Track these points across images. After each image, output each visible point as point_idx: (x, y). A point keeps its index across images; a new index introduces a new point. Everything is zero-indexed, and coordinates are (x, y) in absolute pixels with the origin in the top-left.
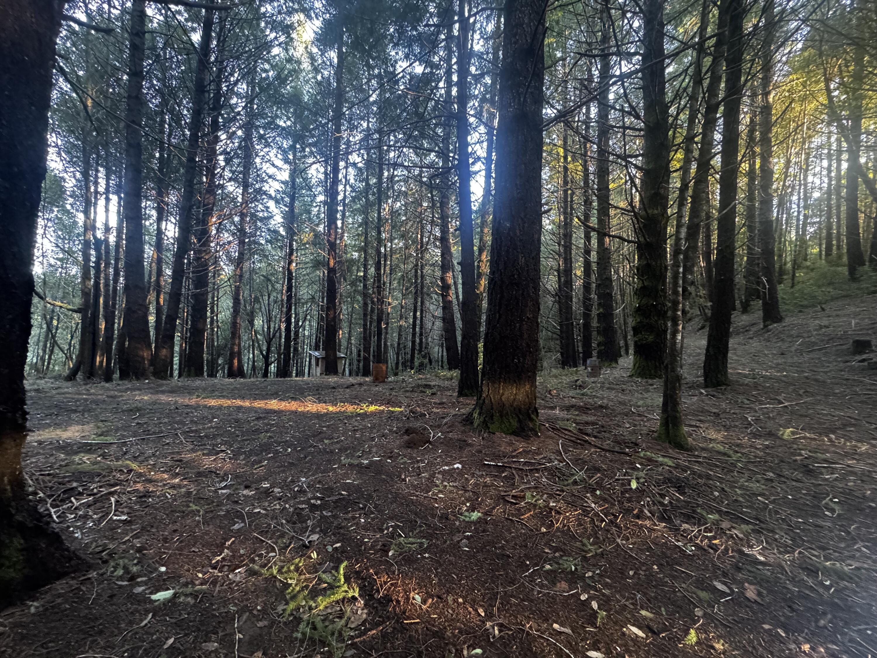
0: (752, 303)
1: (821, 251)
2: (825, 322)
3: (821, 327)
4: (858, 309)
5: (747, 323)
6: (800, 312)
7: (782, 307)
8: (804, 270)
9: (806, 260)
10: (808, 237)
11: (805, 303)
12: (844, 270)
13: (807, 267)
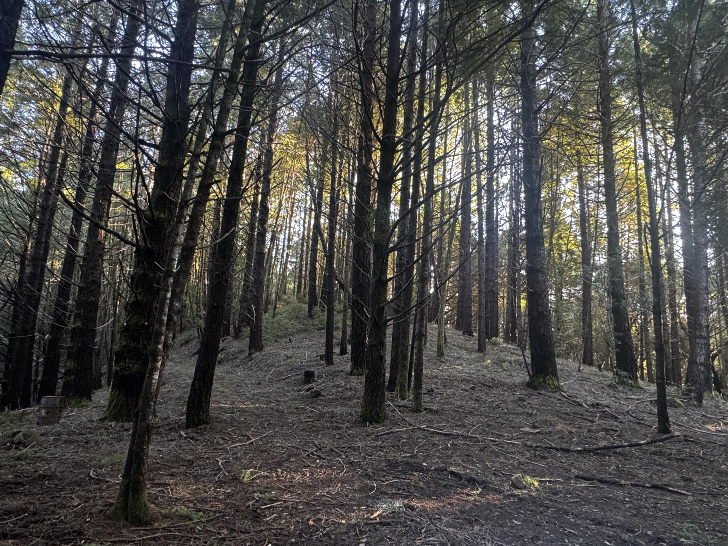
0: (243, 329)
1: (294, 287)
2: (290, 353)
3: (288, 357)
4: (311, 343)
5: (237, 350)
6: (276, 341)
7: (265, 336)
8: (283, 303)
9: (285, 293)
10: (288, 273)
11: (280, 333)
12: (306, 307)
13: (285, 300)
